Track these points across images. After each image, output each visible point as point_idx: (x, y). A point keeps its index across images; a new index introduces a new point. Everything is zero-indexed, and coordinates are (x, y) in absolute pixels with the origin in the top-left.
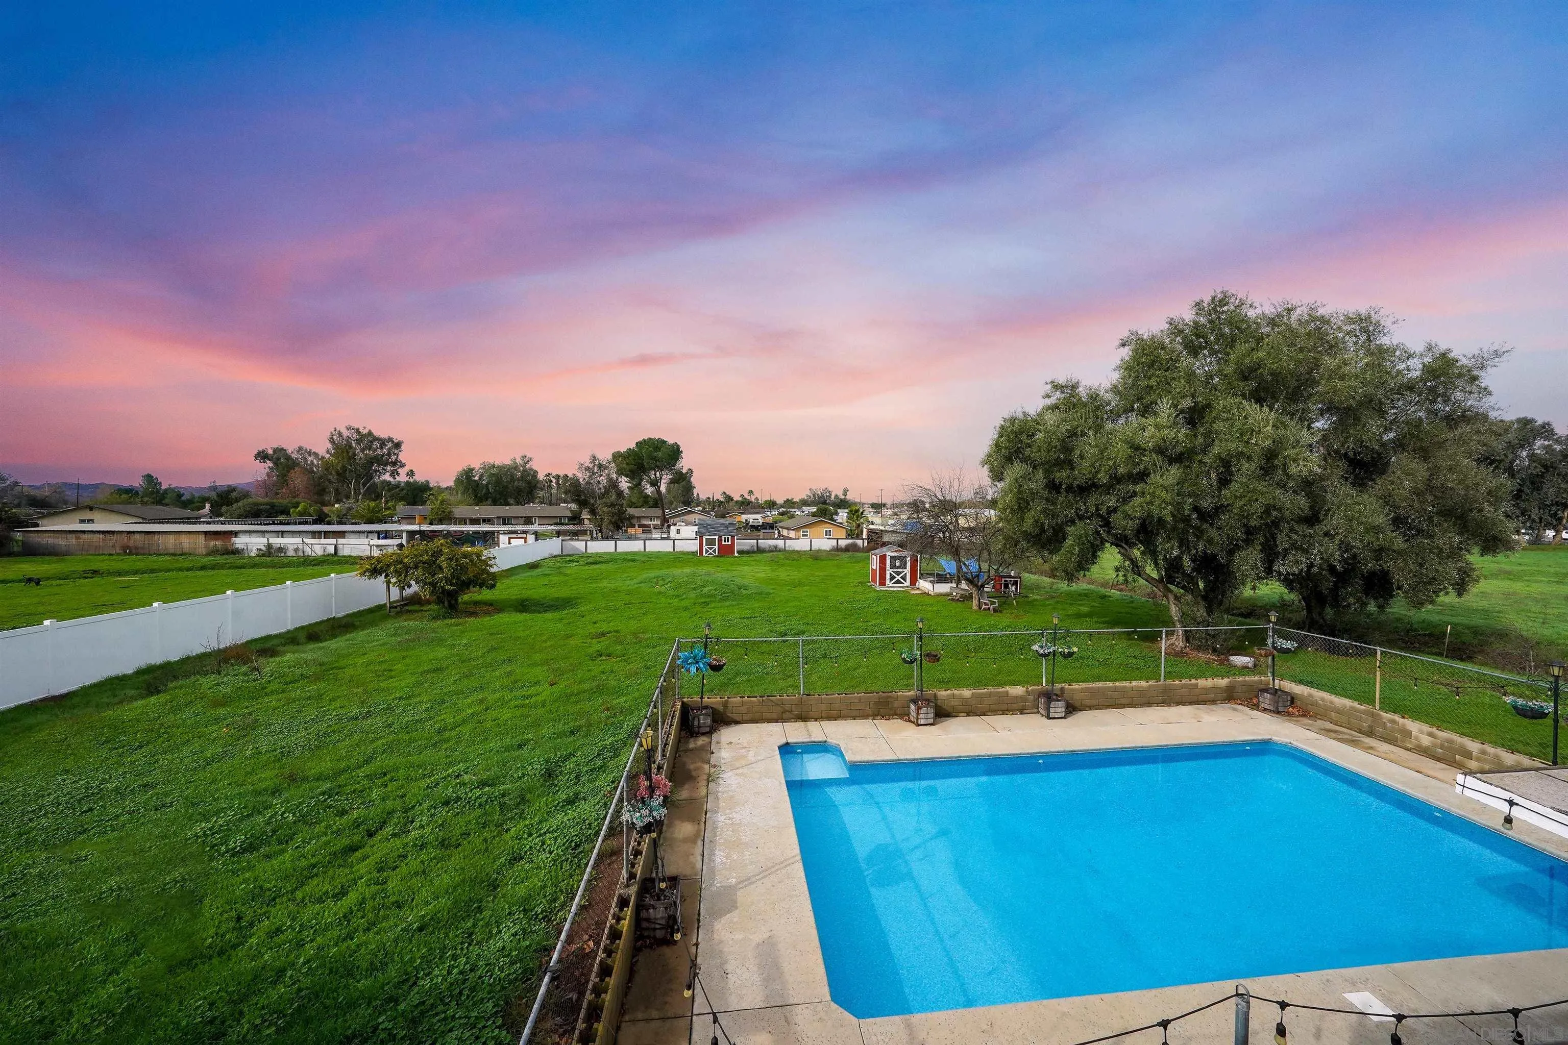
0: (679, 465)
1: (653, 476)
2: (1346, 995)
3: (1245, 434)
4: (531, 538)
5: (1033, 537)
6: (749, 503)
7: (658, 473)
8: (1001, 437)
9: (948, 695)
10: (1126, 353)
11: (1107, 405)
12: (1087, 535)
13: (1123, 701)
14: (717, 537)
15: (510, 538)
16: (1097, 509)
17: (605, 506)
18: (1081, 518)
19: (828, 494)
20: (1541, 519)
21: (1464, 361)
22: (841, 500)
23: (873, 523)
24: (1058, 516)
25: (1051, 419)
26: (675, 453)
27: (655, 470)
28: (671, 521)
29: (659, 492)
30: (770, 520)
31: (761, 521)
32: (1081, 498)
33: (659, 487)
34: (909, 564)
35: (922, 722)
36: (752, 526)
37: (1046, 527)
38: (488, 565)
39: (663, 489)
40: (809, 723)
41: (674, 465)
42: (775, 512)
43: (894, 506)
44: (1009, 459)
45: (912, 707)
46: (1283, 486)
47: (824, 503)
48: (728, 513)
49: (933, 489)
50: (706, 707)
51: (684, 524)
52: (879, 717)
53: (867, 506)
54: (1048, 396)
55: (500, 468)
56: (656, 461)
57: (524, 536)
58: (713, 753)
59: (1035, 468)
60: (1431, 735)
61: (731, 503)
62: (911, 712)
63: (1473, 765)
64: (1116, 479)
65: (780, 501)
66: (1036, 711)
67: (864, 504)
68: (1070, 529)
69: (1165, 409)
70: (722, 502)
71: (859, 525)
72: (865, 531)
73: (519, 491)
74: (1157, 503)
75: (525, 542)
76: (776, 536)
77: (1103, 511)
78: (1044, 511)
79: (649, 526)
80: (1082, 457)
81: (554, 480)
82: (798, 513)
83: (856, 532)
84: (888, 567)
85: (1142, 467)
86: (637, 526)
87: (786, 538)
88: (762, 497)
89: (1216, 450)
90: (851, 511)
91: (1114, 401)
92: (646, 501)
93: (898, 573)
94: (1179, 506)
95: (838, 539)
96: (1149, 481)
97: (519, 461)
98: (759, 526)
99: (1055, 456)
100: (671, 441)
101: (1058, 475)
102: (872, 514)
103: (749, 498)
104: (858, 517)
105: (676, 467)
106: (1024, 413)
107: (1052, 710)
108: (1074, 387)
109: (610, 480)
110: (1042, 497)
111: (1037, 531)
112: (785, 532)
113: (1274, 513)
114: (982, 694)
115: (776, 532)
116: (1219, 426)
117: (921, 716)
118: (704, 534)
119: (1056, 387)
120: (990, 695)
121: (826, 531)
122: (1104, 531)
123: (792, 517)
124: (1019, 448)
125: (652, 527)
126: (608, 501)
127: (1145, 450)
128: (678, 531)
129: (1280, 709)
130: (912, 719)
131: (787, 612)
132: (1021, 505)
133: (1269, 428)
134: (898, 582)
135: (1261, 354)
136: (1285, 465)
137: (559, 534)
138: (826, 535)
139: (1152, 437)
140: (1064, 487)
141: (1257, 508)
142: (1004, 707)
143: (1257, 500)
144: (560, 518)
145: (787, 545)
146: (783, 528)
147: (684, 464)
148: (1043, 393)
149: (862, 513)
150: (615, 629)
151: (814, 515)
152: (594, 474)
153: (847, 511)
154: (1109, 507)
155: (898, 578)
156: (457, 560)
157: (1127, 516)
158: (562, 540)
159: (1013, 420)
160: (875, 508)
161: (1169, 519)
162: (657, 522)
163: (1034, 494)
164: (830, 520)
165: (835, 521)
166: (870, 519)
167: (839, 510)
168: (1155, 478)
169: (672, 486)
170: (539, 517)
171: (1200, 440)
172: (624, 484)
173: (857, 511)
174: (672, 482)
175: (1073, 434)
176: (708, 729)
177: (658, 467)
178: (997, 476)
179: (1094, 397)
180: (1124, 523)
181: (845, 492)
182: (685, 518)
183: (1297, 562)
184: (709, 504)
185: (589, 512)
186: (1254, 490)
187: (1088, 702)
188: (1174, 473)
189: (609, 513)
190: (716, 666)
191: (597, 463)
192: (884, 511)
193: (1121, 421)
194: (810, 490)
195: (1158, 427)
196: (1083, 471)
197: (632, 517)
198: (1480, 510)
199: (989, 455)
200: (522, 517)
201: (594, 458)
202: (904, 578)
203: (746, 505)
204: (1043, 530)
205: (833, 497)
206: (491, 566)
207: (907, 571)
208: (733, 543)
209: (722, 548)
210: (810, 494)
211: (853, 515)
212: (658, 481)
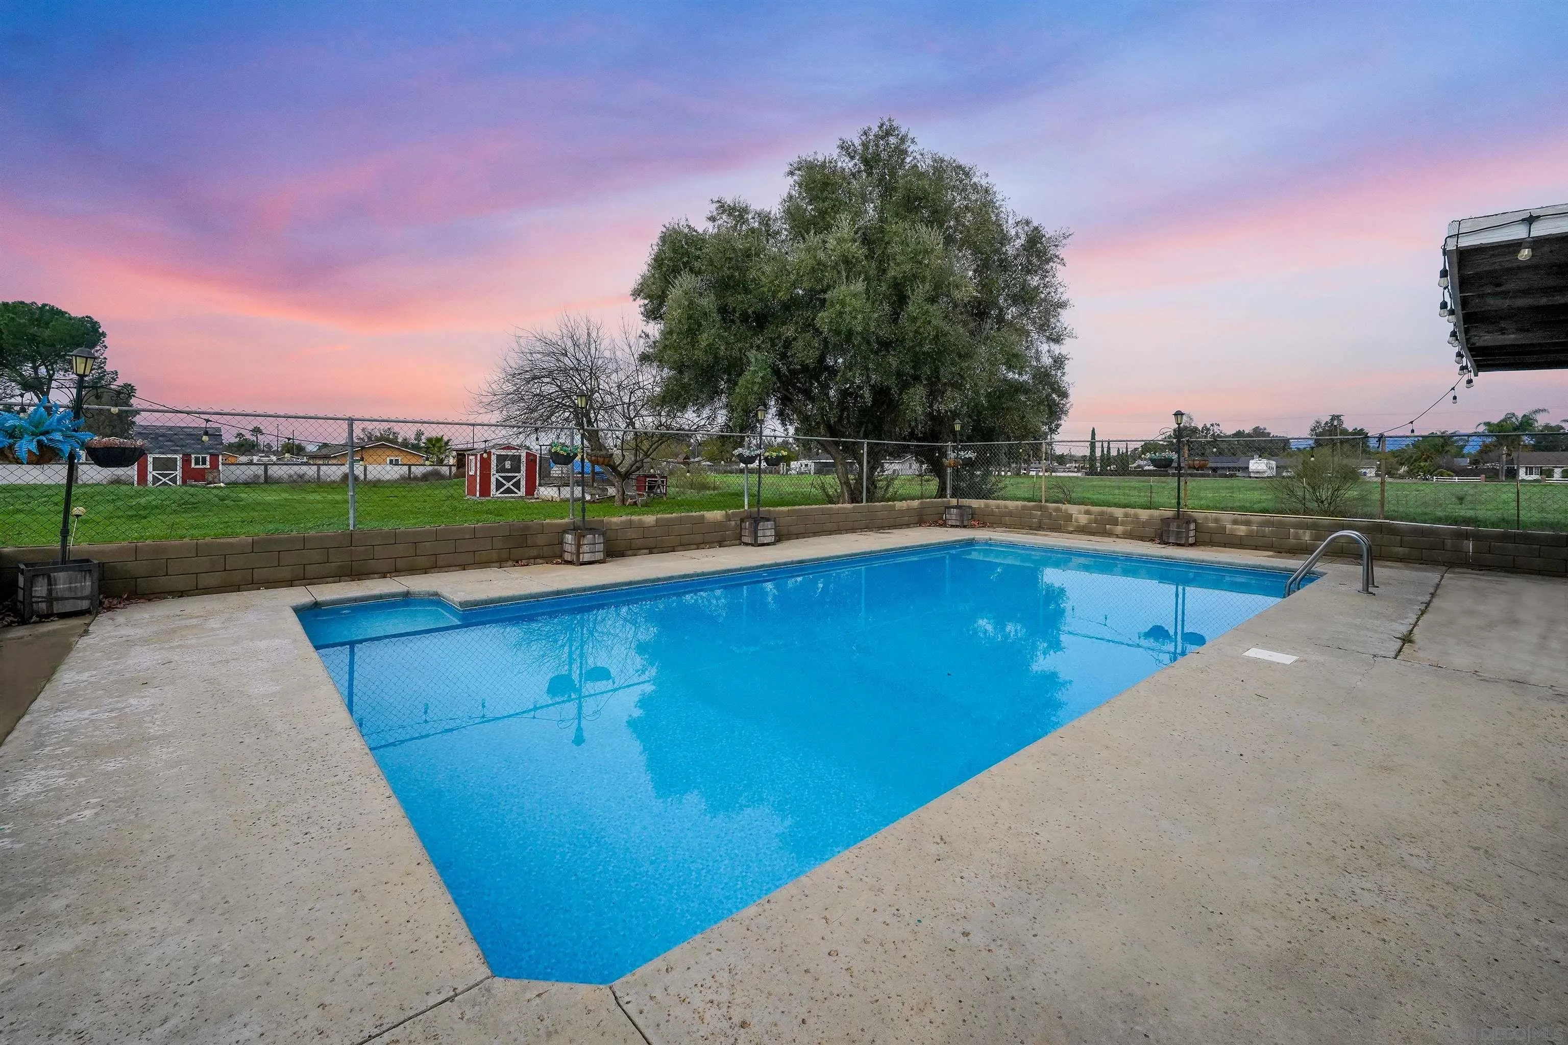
1: (29, 372)
2: (1246, 654)
7: (43, 367)
9: (621, 522)
10: (795, 178)
11: (777, 235)
13: (829, 526)
14: (179, 457)
26: (88, 334)
34: (523, 468)
35: (586, 557)
37: (720, 355)
45: (569, 538)
46: (949, 315)
52: (510, 563)
54: (714, 218)
56: (37, 345)
60: (1087, 512)
62: (567, 547)
63: (1119, 529)
65: (311, 448)
66: (738, 542)
68: (750, 354)
69: (844, 225)
84: (493, 471)
93: (508, 479)
95: (410, 466)
100: (74, 311)
103: (252, 438)
105: (90, 360)
107: (760, 533)
108: (744, 208)
110: (714, 320)
111: (710, 361)
114: (671, 519)
117: (585, 548)
118: (149, 450)
119: (722, 208)
120: (680, 520)
122: (783, 364)
129: (965, 523)
130: (568, 557)
133: (939, 248)
134: (508, 491)
136: (950, 292)
138: (392, 463)
142: (698, 538)
145: (322, 473)
155: (509, 485)
163: (707, 314)
177: (42, 356)
183: (953, 399)
187: (794, 529)
188: (859, 284)
195: (840, 240)
202: (517, 485)
204: (717, 361)
207: (522, 475)
208: (214, 465)
209: (190, 475)
210: (362, 437)
211: (434, 445)
212: (42, 384)
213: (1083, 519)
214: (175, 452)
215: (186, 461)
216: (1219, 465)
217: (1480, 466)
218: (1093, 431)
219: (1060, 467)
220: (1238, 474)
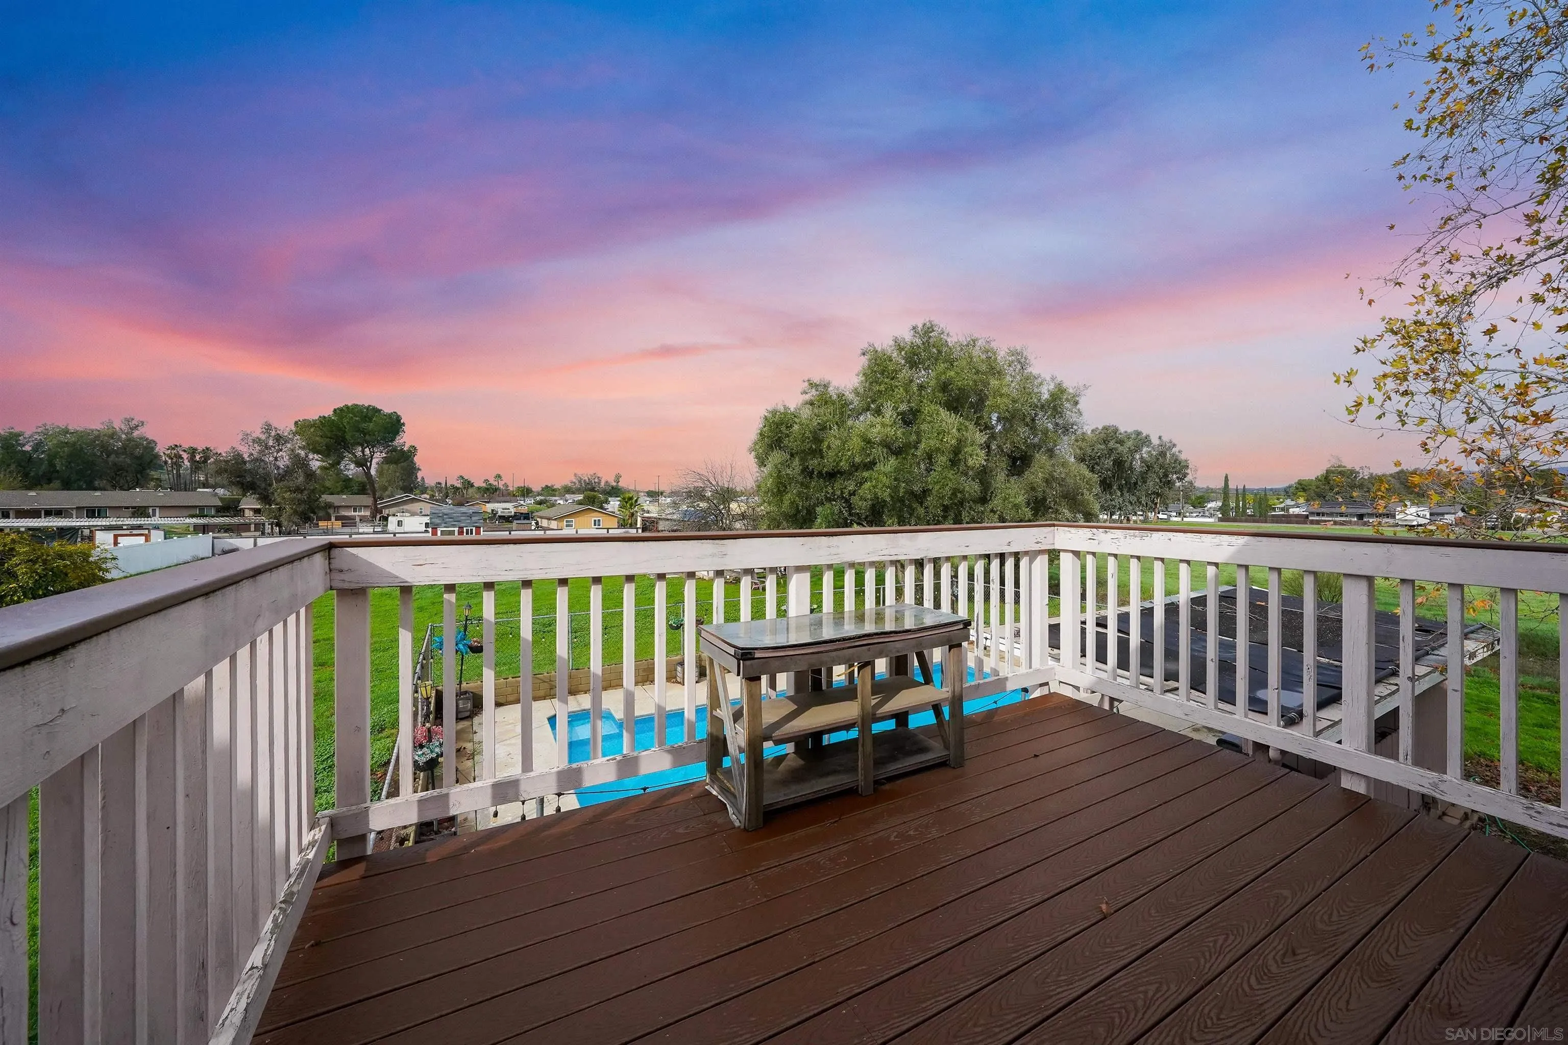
0: (398, 441)
1: (359, 454)
3: (941, 433)
4: (157, 536)
5: (790, 517)
6: (496, 489)
7: (367, 450)
8: (765, 426)
10: (864, 361)
11: (850, 404)
12: (833, 514)
14: (456, 529)
15: (116, 537)
16: (842, 493)
17: (286, 492)
18: (829, 500)
19: (596, 481)
20: (1147, 504)
21: (1071, 391)
22: (613, 487)
23: (648, 512)
24: (811, 498)
25: (806, 413)
26: (394, 425)
27: (362, 445)
28: (385, 512)
29: (368, 474)
30: (524, 510)
31: (513, 511)
32: (830, 484)
33: (369, 469)
36: (502, 517)
37: (800, 508)
38: (100, 569)
39: (373, 472)
40: (578, 696)
41: (393, 440)
42: (530, 501)
43: (673, 494)
44: (771, 447)
45: (679, 669)
46: (966, 474)
47: (593, 490)
48: (468, 502)
49: (707, 474)
50: (466, 693)
51: (408, 514)
53: (642, 494)
54: (805, 393)
55: (81, 435)
56: (365, 435)
57: (146, 532)
58: (476, 733)
59: (792, 455)
61: (470, 491)
62: (678, 674)
64: (855, 467)
65: (536, 488)
67: (638, 492)
68: (819, 509)
69: (889, 413)
70: (458, 489)
71: (633, 514)
72: (639, 519)
73: (119, 470)
74: (880, 486)
75: (147, 540)
76: (533, 528)
77: (846, 495)
78: (799, 494)
79: (352, 518)
80: (829, 447)
81: (185, 456)
82: (561, 502)
83: (630, 521)
85: (872, 457)
86: (333, 519)
87: (545, 529)
88: (512, 482)
89: (922, 446)
90: (624, 499)
91: (856, 402)
92: (347, 485)
94: (895, 489)
95: (608, 529)
96: (875, 469)
97: (118, 425)
98: (511, 517)
99: (808, 446)
100: (387, 410)
101: (811, 462)
102: (648, 502)
103: (495, 483)
104: (631, 505)
105: (395, 443)
106: (785, 406)
108: (826, 386)
109: (295, 458)
110: (797, 482)
111: (793, 512)
112: (544, 523)
113: (959, 495)
115: (533, 523)
116: (924, 427)
118: (438, 525)
119: (812, 385)
121: (595, 521)
123: (553, 505)
124: (780, 437)
125: (358, 519)
126: (291, 484)
127: (874, 443)
128: (400, 523)
130: (679, 680)
131: (550, 605)
132: (780, 488)
133: (954, 430)
135: (952, 373)
136: (965, 459)
137: (204, 529)
138: (595, 525)
139: (879, 433)
140: (815, 473)
141: (947, 491)
143: (947, 485)
144: (201, 508)
146: (542, 518)
147: (405, 440)
148: (800, 390)
149: (636, 501)
150: (325, 637)
151: (580, 503)
152: (267, 447)
153: (619, 499)
154: (849, 491)
156: (45, 562)
157: (862, 499)
158: (214, 538)
159: (774, 412)
160: (652, 496)
161: (888, 499)
162: (367, 513)
163: (791, 479)
164: (599, 508)
165: (605, 509)
166: (645, 508)
167: (610, 499)
168: (879, 467)
169: (386, 467)
170: (160, 507)
171: (914, 437)
172: (316, 463)
173: (631, 499)
174: (387, 461)
175: (823, 428)
176: (468, 714)
177: (367, 442)
178: (762, 463)
179: (841, 396)
180: (860, 503)
181: (618, 478)
182: (405, 507)
184: (440, 491)
185: (258, 499)
186: (945, 478)
188: (893, 461)
189: (293, 500)
190: (477, 647)
191: (273, 433)
192: (662, 500)
193: (862, 418)
194: (575, 475)
195: (883, 425)
196: (828, 463)
197: (329, 506)
198: (1082, 495)
199: (756, 443)
200: (127, 508)
201: (268, 428)
203: (491, 492)
204: (798, 511)
205: (602, 484)
206: (107, 571)
210: (574, 480)
211: (626, 502)
212: (366, 461)
215: (461, 532)
218: (1226, 477)
219: (1195, 510)
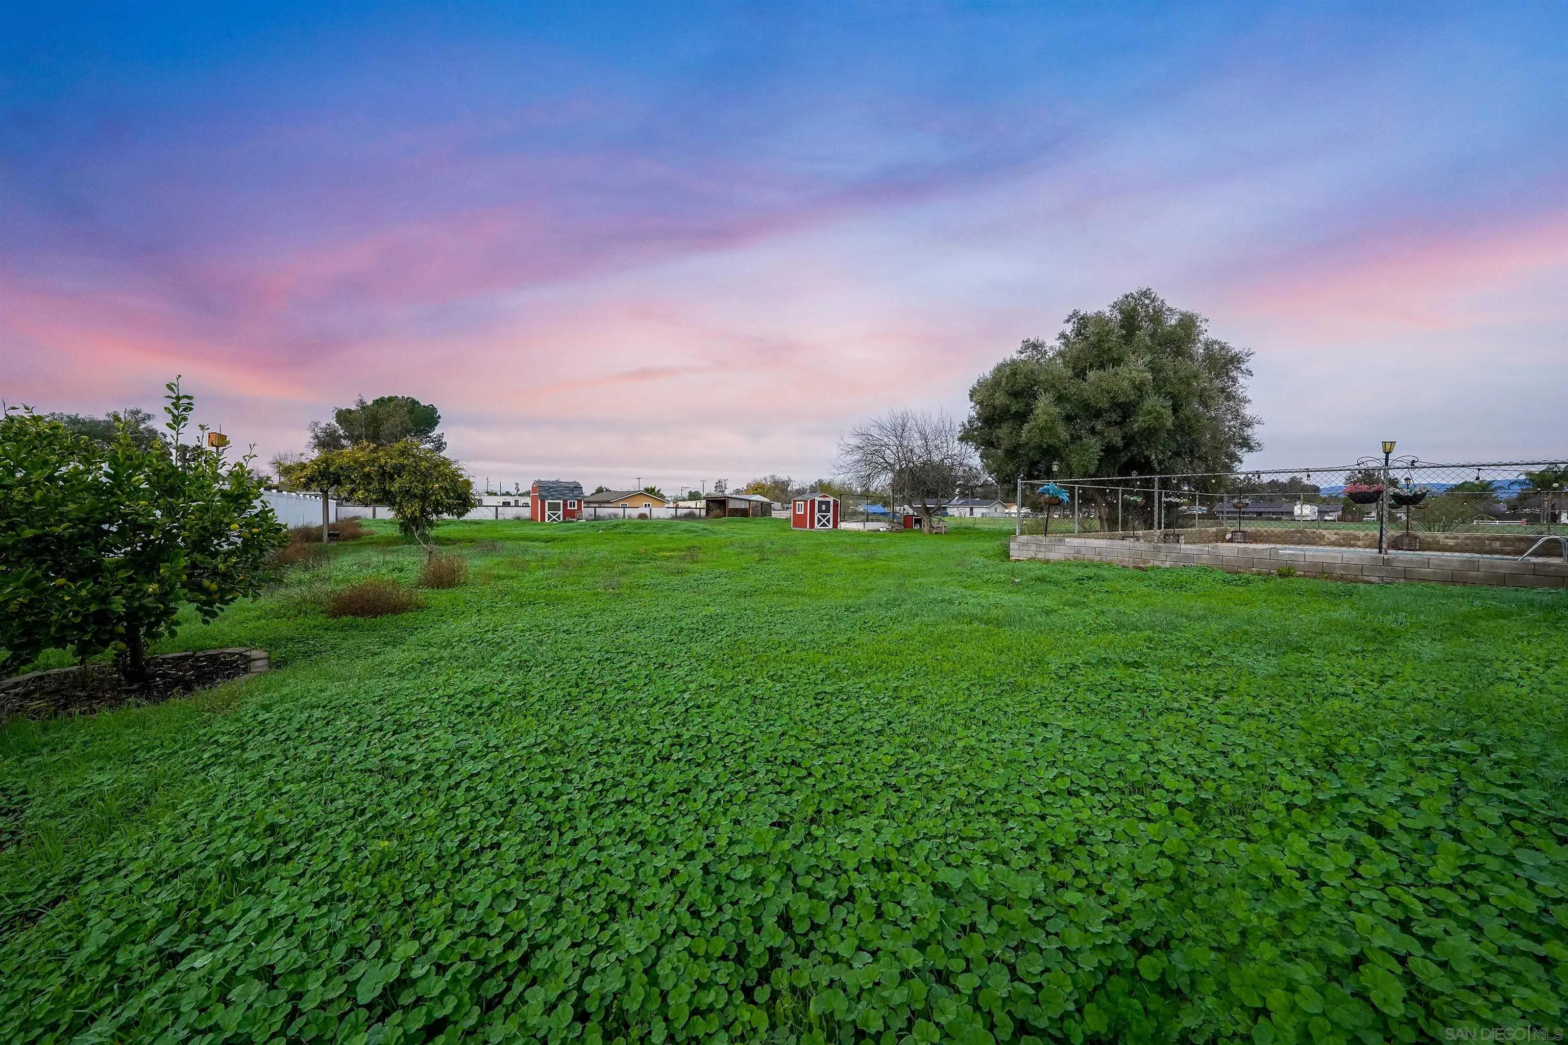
14: (561, 502)
34: (832, 509)
84: (816, 511)
93: (824, 517)
118: (546, 497)
121: (645, 504)
134: (824, 525)
155: (824, 521)
164: (649, 494)
207: (830, 515)
208: (580, 508)
209: (567, 513)
213: (1333, 538)
214: (559, 499)
215: (565, 505)
216: (1261, 510)
217: (1519, 511)
220: (1284, 517)
